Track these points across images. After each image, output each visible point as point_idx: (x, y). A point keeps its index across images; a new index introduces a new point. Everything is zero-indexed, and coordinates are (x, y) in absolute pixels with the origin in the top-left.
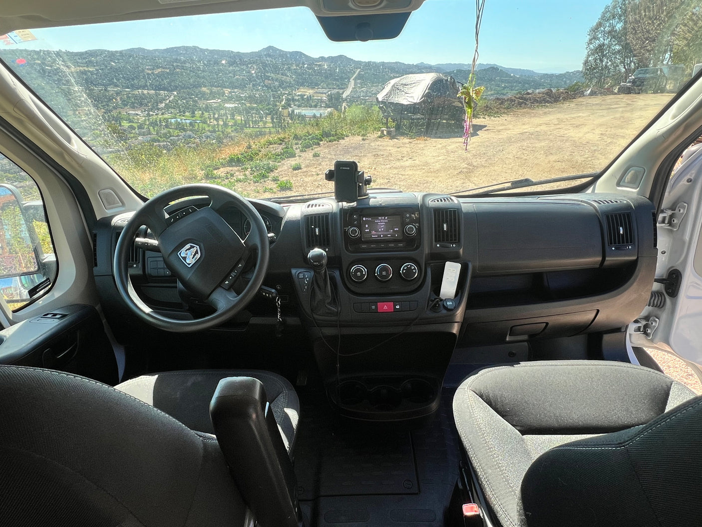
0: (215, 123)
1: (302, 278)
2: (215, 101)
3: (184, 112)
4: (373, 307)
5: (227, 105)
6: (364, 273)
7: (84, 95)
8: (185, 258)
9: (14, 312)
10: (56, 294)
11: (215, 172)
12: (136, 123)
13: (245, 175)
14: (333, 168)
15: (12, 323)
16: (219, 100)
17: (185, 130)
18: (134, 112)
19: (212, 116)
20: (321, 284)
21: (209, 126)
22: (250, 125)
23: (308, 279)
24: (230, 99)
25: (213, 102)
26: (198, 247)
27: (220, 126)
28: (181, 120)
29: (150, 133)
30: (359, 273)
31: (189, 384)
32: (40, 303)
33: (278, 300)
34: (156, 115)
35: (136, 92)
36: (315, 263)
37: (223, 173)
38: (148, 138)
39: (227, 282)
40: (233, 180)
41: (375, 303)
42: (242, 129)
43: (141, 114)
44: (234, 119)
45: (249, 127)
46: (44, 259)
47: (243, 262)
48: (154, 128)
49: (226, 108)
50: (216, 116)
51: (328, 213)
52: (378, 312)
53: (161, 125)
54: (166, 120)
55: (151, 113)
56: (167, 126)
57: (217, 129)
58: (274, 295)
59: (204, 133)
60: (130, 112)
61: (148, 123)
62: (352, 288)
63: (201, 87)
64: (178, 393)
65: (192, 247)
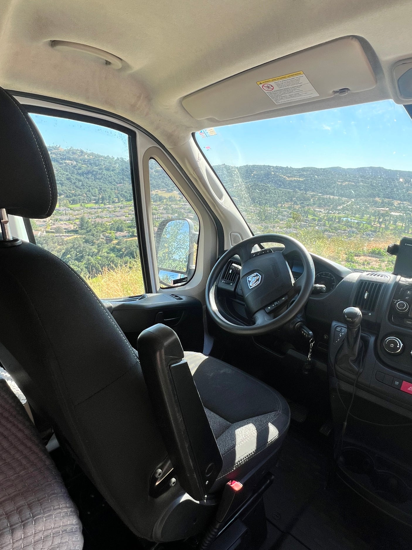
0: (378, 225)
1: (339, 331)
2: (383, 209)
3: (355, 214)
4: (397, 383)
5: (393, 213)
6: (398, 347)
7: (237, 170)
8: (250, 282)
9: (161, 288)
10: (187, 287)
11: (355, 258)
12: (318, 217)
13: (380, 266)
14: (398, 243)
15: (157, 292)
16: (387, 209)
17: (351, 227)
18: (319, 210)
19: (377, 220)
20: (352, 341)
21: (372, 227)
22: (408, 231)
23: (343, 334)
24: (397, 209)
25: (382, 210)
26: (260, 276)
27: (381, 228)
28: (351, 219)
29: (325, 225)
30: (392, 345)
31: (222, 371)
32: (177, 289)
33: (312, 342)
34: (333, 213)
35: (325, 196)
36: (348, 319)
37: (362, 260)
38: (323, 228)
39: (269, 308)
40: (368, 267)
41: (401, 380)
42: (400, 233)
43: (323, 211)
44: (395, 225)
45: (408, 233)
46: (192, 267)
47: (287, 297)
48: (329, 223)
49: (391, 216)
50: (381, 220)
51: (383, 283)
52: (399, 390)
53: (335, 221)
54: (339, 218)
55: (331, 212)
56: (339, 222)
57: (378, 230)
58: (310, 337)
59: (366, 231)
60: (316, 209)
61: (326, 218)
62: (382, 356)
63: (375, 197)
64: (212, 374)
65: (257, 275)
